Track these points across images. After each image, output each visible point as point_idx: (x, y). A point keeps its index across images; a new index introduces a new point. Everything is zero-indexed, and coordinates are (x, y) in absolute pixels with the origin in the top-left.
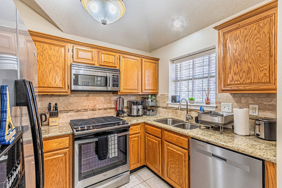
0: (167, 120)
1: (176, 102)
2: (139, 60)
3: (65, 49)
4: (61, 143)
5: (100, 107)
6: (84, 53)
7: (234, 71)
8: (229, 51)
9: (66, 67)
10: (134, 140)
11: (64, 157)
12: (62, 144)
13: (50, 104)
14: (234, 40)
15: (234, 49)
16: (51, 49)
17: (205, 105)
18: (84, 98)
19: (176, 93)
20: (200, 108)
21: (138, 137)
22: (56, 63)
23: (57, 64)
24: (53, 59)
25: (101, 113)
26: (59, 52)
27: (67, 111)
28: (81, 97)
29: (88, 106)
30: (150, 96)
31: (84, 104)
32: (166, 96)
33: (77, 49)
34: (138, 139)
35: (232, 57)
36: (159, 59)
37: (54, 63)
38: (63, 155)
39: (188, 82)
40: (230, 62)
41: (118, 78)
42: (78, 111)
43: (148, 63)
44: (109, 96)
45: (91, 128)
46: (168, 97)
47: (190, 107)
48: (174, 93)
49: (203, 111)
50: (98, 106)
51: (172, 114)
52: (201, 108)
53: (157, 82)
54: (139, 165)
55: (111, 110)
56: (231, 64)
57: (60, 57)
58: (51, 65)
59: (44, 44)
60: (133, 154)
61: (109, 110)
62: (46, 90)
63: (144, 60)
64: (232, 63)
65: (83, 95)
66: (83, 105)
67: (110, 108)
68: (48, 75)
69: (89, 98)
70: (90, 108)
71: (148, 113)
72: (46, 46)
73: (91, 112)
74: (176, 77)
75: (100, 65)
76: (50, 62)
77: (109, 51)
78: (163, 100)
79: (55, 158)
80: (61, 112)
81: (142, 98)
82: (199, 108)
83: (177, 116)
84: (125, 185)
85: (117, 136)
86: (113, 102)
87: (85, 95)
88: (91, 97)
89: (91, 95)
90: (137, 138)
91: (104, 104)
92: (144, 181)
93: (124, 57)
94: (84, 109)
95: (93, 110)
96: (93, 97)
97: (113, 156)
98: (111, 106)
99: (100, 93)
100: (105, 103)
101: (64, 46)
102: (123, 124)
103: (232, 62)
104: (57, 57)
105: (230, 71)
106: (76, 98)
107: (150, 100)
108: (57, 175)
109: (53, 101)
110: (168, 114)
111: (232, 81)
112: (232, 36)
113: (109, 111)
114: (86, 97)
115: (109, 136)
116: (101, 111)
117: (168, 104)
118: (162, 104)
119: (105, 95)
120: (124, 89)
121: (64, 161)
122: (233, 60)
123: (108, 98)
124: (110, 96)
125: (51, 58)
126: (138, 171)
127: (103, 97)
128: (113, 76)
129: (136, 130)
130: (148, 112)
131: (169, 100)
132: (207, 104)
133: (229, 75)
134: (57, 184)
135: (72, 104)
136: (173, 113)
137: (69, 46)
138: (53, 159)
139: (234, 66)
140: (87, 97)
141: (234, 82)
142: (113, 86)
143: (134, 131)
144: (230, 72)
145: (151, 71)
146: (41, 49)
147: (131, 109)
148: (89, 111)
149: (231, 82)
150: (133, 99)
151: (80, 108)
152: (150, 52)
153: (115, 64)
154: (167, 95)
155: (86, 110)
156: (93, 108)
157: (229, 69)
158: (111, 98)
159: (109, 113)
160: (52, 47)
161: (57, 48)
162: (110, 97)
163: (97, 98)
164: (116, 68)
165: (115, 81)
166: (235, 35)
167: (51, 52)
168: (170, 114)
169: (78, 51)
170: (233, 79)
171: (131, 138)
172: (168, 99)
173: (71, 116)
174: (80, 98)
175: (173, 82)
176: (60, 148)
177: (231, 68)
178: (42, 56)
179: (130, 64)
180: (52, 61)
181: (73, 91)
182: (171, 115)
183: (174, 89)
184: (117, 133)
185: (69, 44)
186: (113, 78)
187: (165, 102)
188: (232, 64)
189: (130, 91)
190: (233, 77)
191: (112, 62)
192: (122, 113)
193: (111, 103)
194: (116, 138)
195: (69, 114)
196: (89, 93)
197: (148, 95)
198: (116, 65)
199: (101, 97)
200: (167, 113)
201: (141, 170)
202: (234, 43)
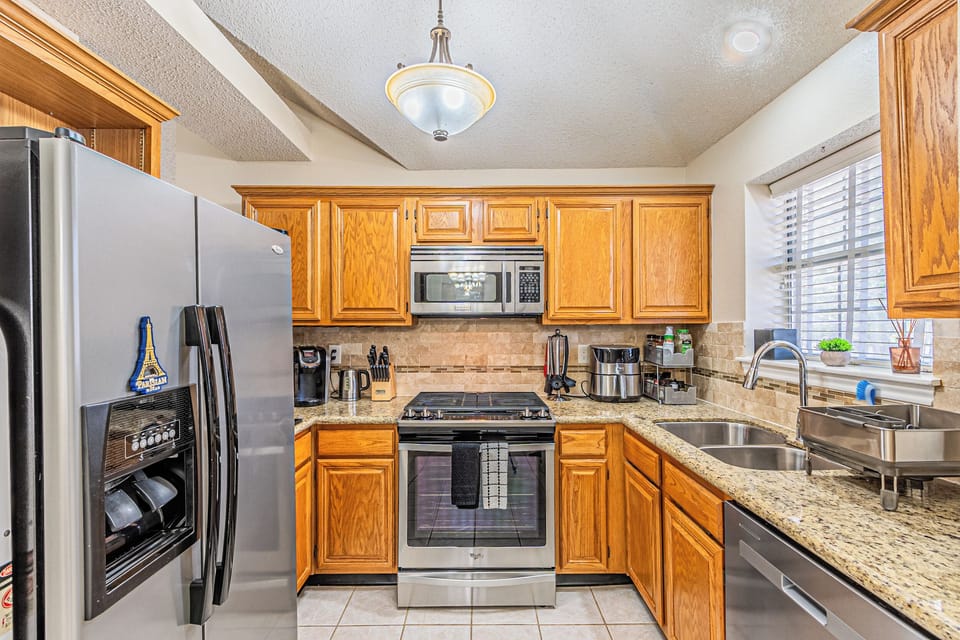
0: (727, 427)
1: (774, 359)
2: (619, 206)
3: (399, 214)
4: (375, 442)
5: (500, 363)
6: (442, 214)
7: (947, 209)
8: (920, 120)
9: (402, 257)
10: (578, 476)
11: (383, 477)
12: (379, 445)
13: (373, 347)
14: (942, 63)
15: (942, 103)
16: (370, 218)
17: (888, 373)
18: (455, 335)
19: (789, 319)
20: (860, 386)
21: (598, 470)
22: (380, 251)
23: (384, 252)
24: (374, 242)
25: (502, 381)
26: (388, 223)
27: (415, 369)
28: (447, 331)
29: (466, 357)
30: (669, 332)
31: (455, 352)
32: (735, 330)
33: (426, 207)
34: (596, 477)
35: (934, 145)
36: (712, 187)
37: (378, 250)
38: (380, 472)
39: (839, 268)
40: (925, 170)
41: (538, 274)
42: (439, 370)
43: (659, 211)
44: (527, 330)
45: (440, 415)
46: (741, 334)
47: (822, 380)
48: (778, 319)
49: (875, 399)
50: (491, 361)
51: (756, 405)
52: (862, 387)
53: (705, 278)
54: (599, 567)
55: (534, 372)
56: (929, 179)
57: (388, 234)
58: (371, 256)
59: (358, 211)
60: (576, 522)
61: (525, 374)
62: (363, 317)
63: (638, 200)
64: (937, 173)
65: (451, 326)
66: (453, 354)
67: (530, 368)
68: (366, 279)
69: (467, 334)
70: (471, 362)
71: (661, 395)
72: (362, 214)
73: (474, 374)
74: (789, 251)
75: (485, 241)
76: (369, 249)
77: (510, 195)
78: (726, 348)
79: (364, 475)
80: (403, 369)
81: (649, 336)
82: (854, 389)
83: (776, 418)
84: (540, 611)
85: (506, 451)
86: (538, 350)
87: (457, 327)
88: (473, 334)
89: (473, 327)
90: (592, 473)
91: (511, 353)
92: (605, 624)
93: (559, 206)
94: (455, 367)
95: (479, 370)
96: (480, 333)
97: (494, 505)
98: (533, 360)
99: (498, 323)
100: (514, 351)
101: (396, 207)
102: (531, 418)
103: (933, 167)
104: (383, 236)
105: (930, 213)
106: (436, 334)
107: (668, 345)
108: (367, 516)
109: (379, 341)
110: (743, 405)
111: (938, 262)
112: (930, 42)
113: (526, 377)
114: (459, 333)
115: (484, 446)
116: (502, 374)
117: (741, 363)
118: (723, 362)
119: (514, 326)
120: (561, 308)
121: (383, 487)
122: (940, 160)
123: (523, 335)
124: (530, 328)
125: (371, 241)
126: (602, 589)
127: (508, 333)
128: (522, 268)
129: (590, 445)
130: (662, 388)
131: (745, 350)
132: (899, 368)
133: (925, 231)
134: (369, 539)
135: (426, 349)
136: (761, 400)
137: (408, 203)
138: (361, 475)
139: (943, 185)
140: (463, 333)
141: (949, 265)
142: (522, 300)
143: (580, 445)
144: (926, 219)
145: (671, 238)
146: (352, 223)
147: (593, 375)
148: (468, 371)
149: (935, 266)
150: (611, 340)
151: (444, 363)
152: (685, 165)
153: (529, 231)
154: (737, 325)
155: (460, 369)
156: (479, 364)
157: (924, 201)
158: (531, 337)
159: (526, 382)
160: (373, 213)
161: (382, 214)
162: (528, 334)
163: (489, 334)
164: (536, 244)
165: (527, 283)
166: (945, 35)
167: (371, 227)
168: (749, 407)
169: (427, 212)
170: (942, 250)
171: (569, 469)
172: (742, 344)
173: (423, 381)
174: (444, 335)
175: (772, 275)
176: (376, 453)
177: (932, 199)
178: (354, 239)
179: (583, 225)
180: (373, 248)
181: (417, 317)
182: (755, 410)
183: (779, 303)
184: (511, 442)
185: (408, 200)
186: (521, 274)
187: (731, 353)
188: (935, 177)
189: (582, 314)
190: (944, 238)
191: (520, 226)
192: (560, 384)
193: (531, 353)
194: (504, 455)
195: (420, 375)
196: (469, 323)
197: (664, 326)
198: (533, 235)
199: (501, 334)
200: (741, 401)
201: (612, 589)
202: (942, 73)
